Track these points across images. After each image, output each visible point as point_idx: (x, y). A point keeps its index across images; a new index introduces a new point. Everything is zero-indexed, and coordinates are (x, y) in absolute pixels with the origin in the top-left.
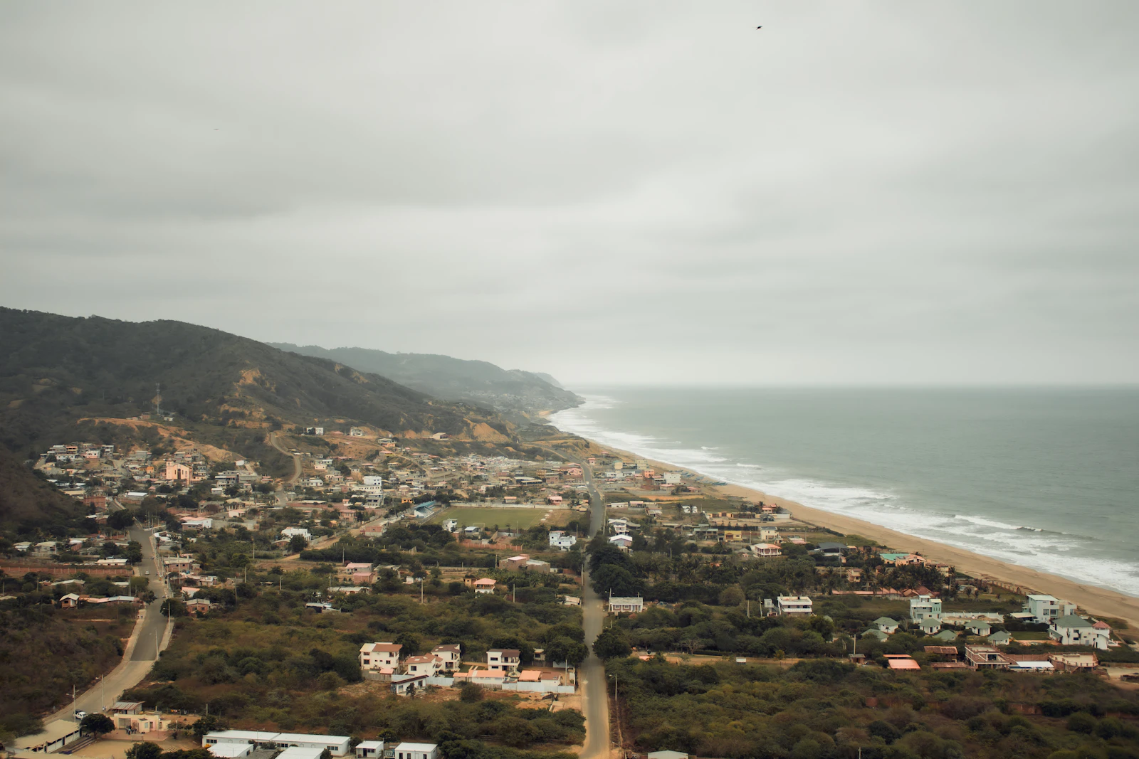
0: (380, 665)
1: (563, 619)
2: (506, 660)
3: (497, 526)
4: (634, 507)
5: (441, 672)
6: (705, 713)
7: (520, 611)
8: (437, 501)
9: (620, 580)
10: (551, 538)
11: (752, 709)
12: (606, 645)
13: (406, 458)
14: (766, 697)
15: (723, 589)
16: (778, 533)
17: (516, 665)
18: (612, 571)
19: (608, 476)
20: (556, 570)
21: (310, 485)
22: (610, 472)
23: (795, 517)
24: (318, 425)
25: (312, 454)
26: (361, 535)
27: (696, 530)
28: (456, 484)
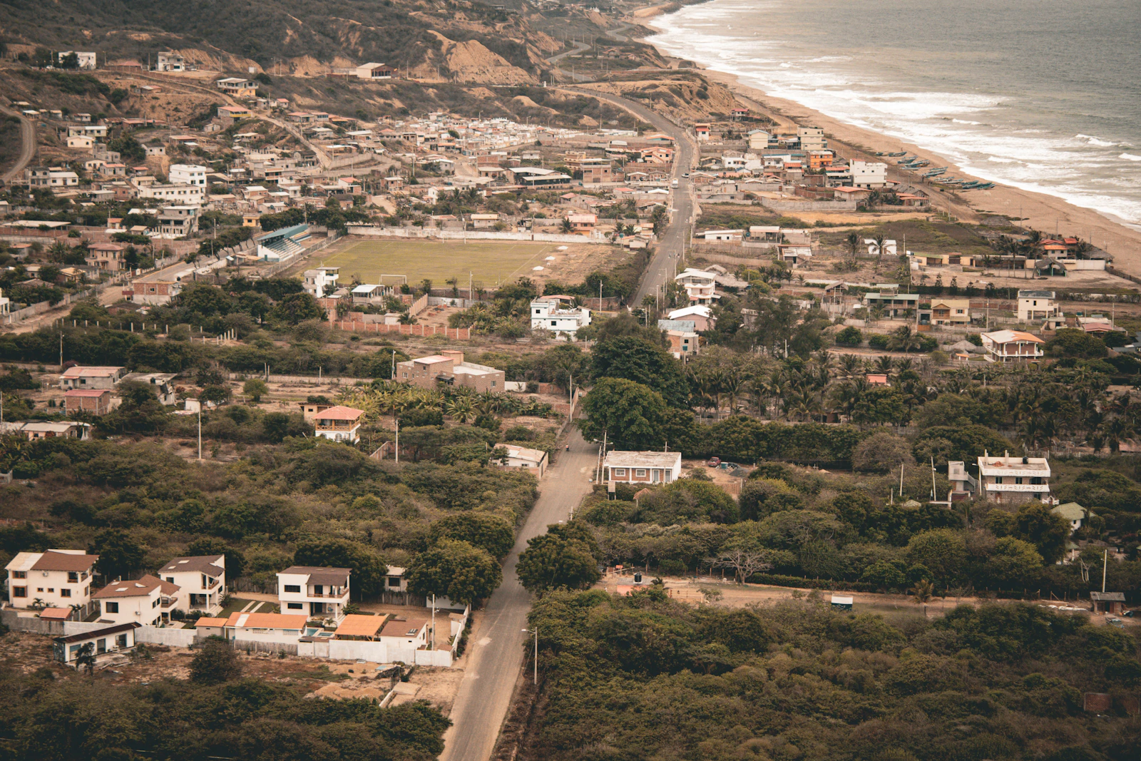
0: (46, 598)
1: (488, 498)
2: (319, 591)
3: (428, 283)
4: (758, 239)
5: (177, 615)
6: (704, 718)
7: (393, 480)
8: (319, 224)
9: (637, 412)
10: (534, 311)
11: (817, 710)
12: (543, 562)
13: (278, 123)
14: (858, 686)
15: (864, 438)
16: (1057, 306)
17: (344, 600)
18: (621, 394)
19: (727, 166)
20: (524, 385)
21: (50, 183)
22: (732, 156)
23: (1116, 267)
24: (86, 46)
25: (66, 112)
26: (122, 301)
27: (869, 296)
28: (374, 185)
